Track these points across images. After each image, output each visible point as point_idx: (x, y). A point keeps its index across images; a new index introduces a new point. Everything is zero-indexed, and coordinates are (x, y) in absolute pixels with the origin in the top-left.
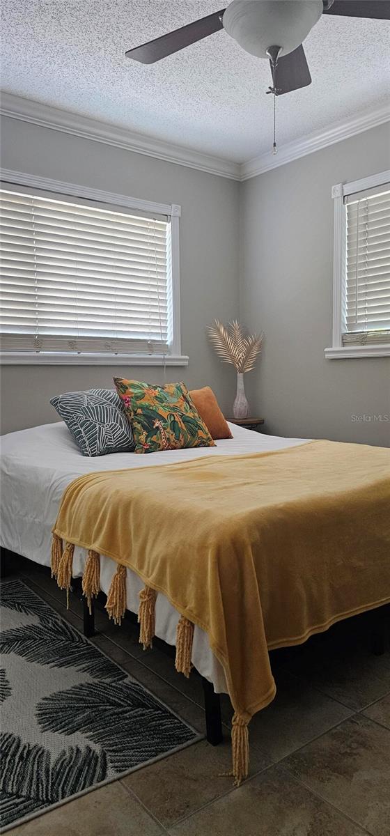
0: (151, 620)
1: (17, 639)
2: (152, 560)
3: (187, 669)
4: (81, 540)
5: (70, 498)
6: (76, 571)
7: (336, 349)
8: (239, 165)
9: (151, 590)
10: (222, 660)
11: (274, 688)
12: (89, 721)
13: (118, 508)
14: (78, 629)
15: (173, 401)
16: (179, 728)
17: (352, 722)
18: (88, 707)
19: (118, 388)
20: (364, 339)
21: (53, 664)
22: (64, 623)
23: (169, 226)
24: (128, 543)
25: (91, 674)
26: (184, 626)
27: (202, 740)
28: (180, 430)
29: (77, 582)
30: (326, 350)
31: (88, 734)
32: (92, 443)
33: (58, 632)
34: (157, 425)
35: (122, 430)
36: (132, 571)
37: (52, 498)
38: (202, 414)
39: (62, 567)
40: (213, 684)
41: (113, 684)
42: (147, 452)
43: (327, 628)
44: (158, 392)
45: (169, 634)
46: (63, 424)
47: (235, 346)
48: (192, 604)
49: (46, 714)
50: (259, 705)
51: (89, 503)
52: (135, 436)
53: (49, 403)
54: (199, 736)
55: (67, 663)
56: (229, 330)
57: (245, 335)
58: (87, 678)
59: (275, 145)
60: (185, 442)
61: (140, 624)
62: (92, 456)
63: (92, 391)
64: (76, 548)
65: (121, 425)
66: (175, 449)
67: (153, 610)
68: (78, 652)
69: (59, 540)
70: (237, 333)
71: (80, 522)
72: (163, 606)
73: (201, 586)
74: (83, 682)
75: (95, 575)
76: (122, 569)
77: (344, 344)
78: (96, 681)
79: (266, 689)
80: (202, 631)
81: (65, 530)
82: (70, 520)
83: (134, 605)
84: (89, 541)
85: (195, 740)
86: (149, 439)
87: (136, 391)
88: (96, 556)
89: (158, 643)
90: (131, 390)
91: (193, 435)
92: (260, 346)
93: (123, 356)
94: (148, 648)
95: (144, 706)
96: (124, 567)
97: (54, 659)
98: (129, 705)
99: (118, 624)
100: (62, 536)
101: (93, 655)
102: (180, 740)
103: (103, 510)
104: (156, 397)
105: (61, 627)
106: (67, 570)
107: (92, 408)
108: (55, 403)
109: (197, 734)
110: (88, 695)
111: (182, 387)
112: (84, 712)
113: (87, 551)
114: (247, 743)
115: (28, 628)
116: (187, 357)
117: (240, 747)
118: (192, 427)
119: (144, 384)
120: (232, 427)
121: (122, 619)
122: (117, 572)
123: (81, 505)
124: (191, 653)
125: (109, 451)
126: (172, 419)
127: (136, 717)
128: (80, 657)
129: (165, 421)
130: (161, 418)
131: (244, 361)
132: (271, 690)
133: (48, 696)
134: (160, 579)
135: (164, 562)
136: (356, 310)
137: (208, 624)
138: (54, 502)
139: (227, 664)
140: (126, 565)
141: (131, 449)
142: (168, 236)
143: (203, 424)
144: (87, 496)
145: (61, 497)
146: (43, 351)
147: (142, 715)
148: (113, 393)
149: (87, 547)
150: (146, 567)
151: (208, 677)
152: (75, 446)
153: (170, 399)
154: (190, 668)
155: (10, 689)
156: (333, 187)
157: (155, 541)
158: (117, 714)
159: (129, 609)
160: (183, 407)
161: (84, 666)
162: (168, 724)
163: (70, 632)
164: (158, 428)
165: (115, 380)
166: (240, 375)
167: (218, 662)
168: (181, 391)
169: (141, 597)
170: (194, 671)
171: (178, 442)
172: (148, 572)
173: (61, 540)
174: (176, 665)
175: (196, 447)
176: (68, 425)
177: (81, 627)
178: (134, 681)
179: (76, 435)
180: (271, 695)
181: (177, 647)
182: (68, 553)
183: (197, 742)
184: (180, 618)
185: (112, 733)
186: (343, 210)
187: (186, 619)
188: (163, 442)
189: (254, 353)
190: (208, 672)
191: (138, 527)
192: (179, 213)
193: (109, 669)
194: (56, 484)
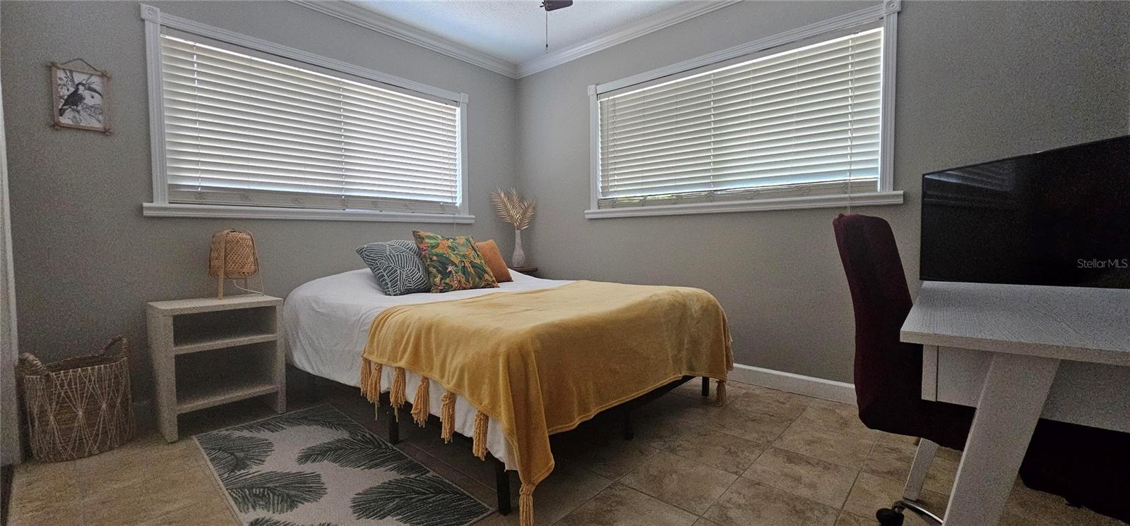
0: (452, 419)
1: (330, 449)
2: (452, 370)
3: (483, 453)
4: (389, 359)
5: (377, 328)
6: (384, 386)
7: (593, 212)
8: (515, 66)
9: (451, 393)
10: (512, 441)
11: (553, 462)
12: (398, 507)
13: (420, 331)
14: (384, 438)
15: (463, 250)
16: (475, 506)
17: (611, 488)
18: (396, 497)
19: (416, 239)
20: (614, 203)
21: (363, 467)
22: (372, 436)
23: (458, 110)
24: (430, 359)
25: (398, 472)
26: (481, 419)
27: (494, 513)
28: (469, 273)
29: (385, 397)
30: (586, 211)
31: (398, 517)
32: (394, 284)
33: (367, 442)
34: (449, 269)
35: (420, 274)
36: (434, 381)
37: (360, 328)
38: (488, 262)
39: (372, 384)
40: (504, 464)
41: (418, 478)
42: (441, 291)
43: (593, 416)
44: (449, 243)
45: (466, 429)
46: (368, 270)
47: (513, 208)
48: (486, 401)
49: (359, 505)
50: (541, 475)
51: (395, 330)
52: (431, 279)
53: (355, 252)
54: (492, 509)
55: (376, 465)
56: (509, 195)
57: (522, 199)
58: (393, 476)
59: (547, 45)
60: (473, 283)
61: (442, 423)
62: (394, 295)
63: (392, 242)
64: (384, 368)
65: (419, 269)
66: (465, 289)
67: (453, 410)
68: (385, 456)
69: (368, 362)
70: (515, 198)
71: (387, 346)
72: (461, 405)
73: (494, 386)
74: (391, 479)
75: (401, 388)
76: (426, 380)
77: (599, 207)
78: (403, 477)
79: (546, 463)
80: (495, 421)
81: (374, 353)
82: (378, 345)
83: (437, 409)
84: (395, 359)
85: (489, 513)
86: (443, 281)
87: (432, 241)
88: (402, 371)
89: (457, 436)
90: (427, 241)
91: (480, 278)
92: (534, 208)
93: (420, 215)
94: (449, 442)
95: (446, 492)
96: (427, 379)
97: (363, 463)
98: (432, 493)
99: (422, 426)
100: (370, 359)
101: (399, 457)
102: (476, 514)
103: (408, 334)
104: (449, 246)
105: (369, 438)
106: (376, 387)
107: (394, 256)
108: (360, 252)
109: (491, 509)
110: (396, 488)
111: (471, 239)
112: (394, 501)
113: (394, 369)
114: (532, 508)
115: (338, 441)
116: (474, 216)
117: (526, 511)
118: (480, 272)
119: (438, 236)
120: (512, 273)
121: (426, 422)
122: (420, 383)
123: (387, 332)
124: (486, 440)
125: (409, 291)
126: (463, 265)
127: (439, 501)
128: (387, 461)
129: (456, 266)
130: (453, 264)
131: (521, 220)
132: (550, 464)
133: (361, 492)
134: (459, 385)
135: (462, 371)
136: (608, 181)
137: (500, 414)
138: (363, 331)
139: (516, 444)
140: (429, 376)
141: (428, 291)
142: (458, 118)
143: (488, 269)
144: (393, 324)
145: (370, 326)
146: (349, 208)
147: (443, 499)
148: (412, 243)
149: (393, 366)
150: (446, 375)
151: (501, 458)
152: (380, 288)
153: (461, 248)
154: (485, 452)
155: (326, 489)
156: (589, 87)
157: (453, 355)
158: (423, 500)
159: (431, 413)
160: (471, 255)
161: (391, 466)
162: (465, 504)
163: (377, 441)
164: (450, 272)
165: (414, 232)
166: (518, 232)
167: (509, 444)
168: (470, 242)
169: (443, 400)
170: (489, 453)
171: (467, 283)
172: (448, 380)
173: (370, 362)
174: (474, 451)
175: (483, 288)
176: (372, 270)
177: (387, 437)
178: (435, 474)
179: (379, 278)
180: (551, 466)
181: (474, 439)
182: (376, 372)
183: (491, 514)
184: (476, 413)
185: (418, 514)
186: (597, 104)
187: (482, 414)
188: (455, 284)
189: (529, 214)
190: (500, 453)
191: (439, 346)
192: (467, 101)
193: (413, 467)
194: (364, 317)
